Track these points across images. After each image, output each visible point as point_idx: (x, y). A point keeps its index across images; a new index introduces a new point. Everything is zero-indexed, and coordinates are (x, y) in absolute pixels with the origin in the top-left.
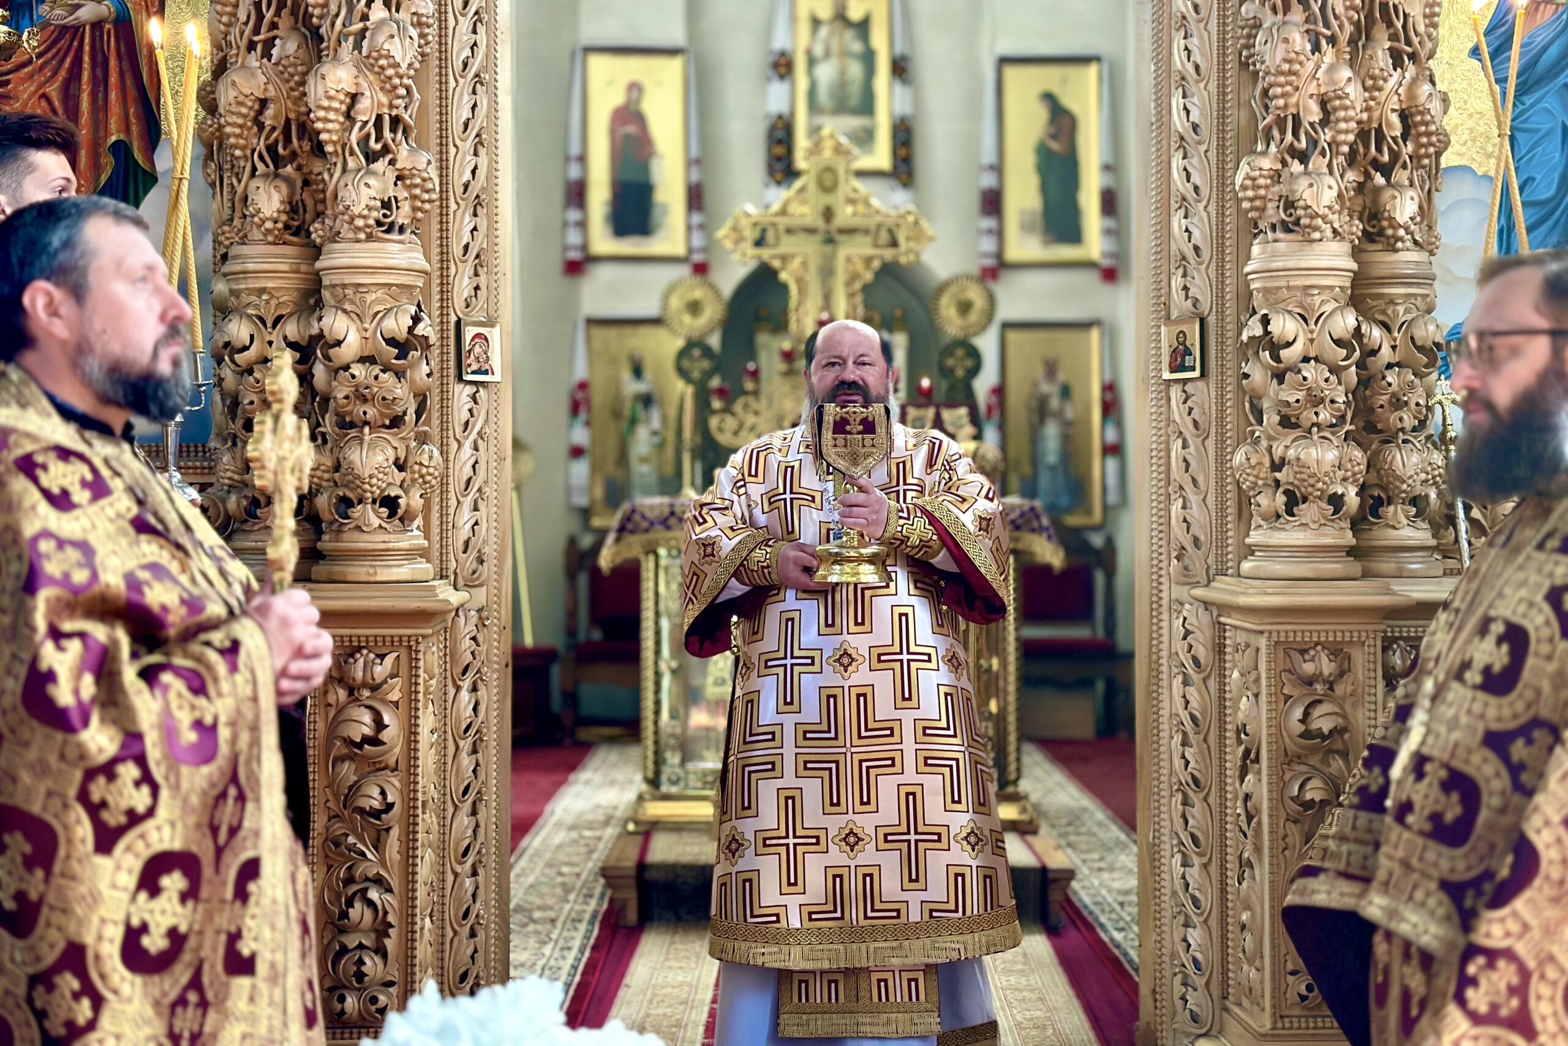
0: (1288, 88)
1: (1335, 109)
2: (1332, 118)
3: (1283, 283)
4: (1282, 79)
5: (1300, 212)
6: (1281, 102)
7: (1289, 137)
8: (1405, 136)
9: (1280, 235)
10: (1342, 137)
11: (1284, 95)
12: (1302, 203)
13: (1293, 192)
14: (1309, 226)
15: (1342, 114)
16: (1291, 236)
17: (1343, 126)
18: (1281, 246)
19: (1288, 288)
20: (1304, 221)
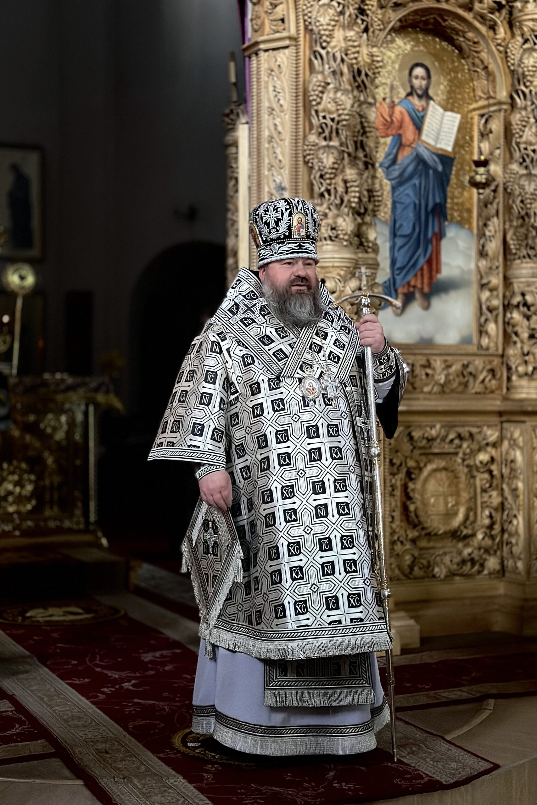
0: (332, 176)
1: (351, 187)
2: (350, 190)
3: (331, 264)
4: (330, 171)
5: (339, 232)
6: (328, 181)
7: (333, 197)
8: (369, 201)
9: (329, 242)
10: (352, 200)
11: (330, 179)
12: (341, 228)
13: (335, 223)
14: (343, 239)
15: (353, 189)
16: (334, 243)
17: (353, 194)
18: (329, 247)
19: (333, 267)
20: (341, 236)
